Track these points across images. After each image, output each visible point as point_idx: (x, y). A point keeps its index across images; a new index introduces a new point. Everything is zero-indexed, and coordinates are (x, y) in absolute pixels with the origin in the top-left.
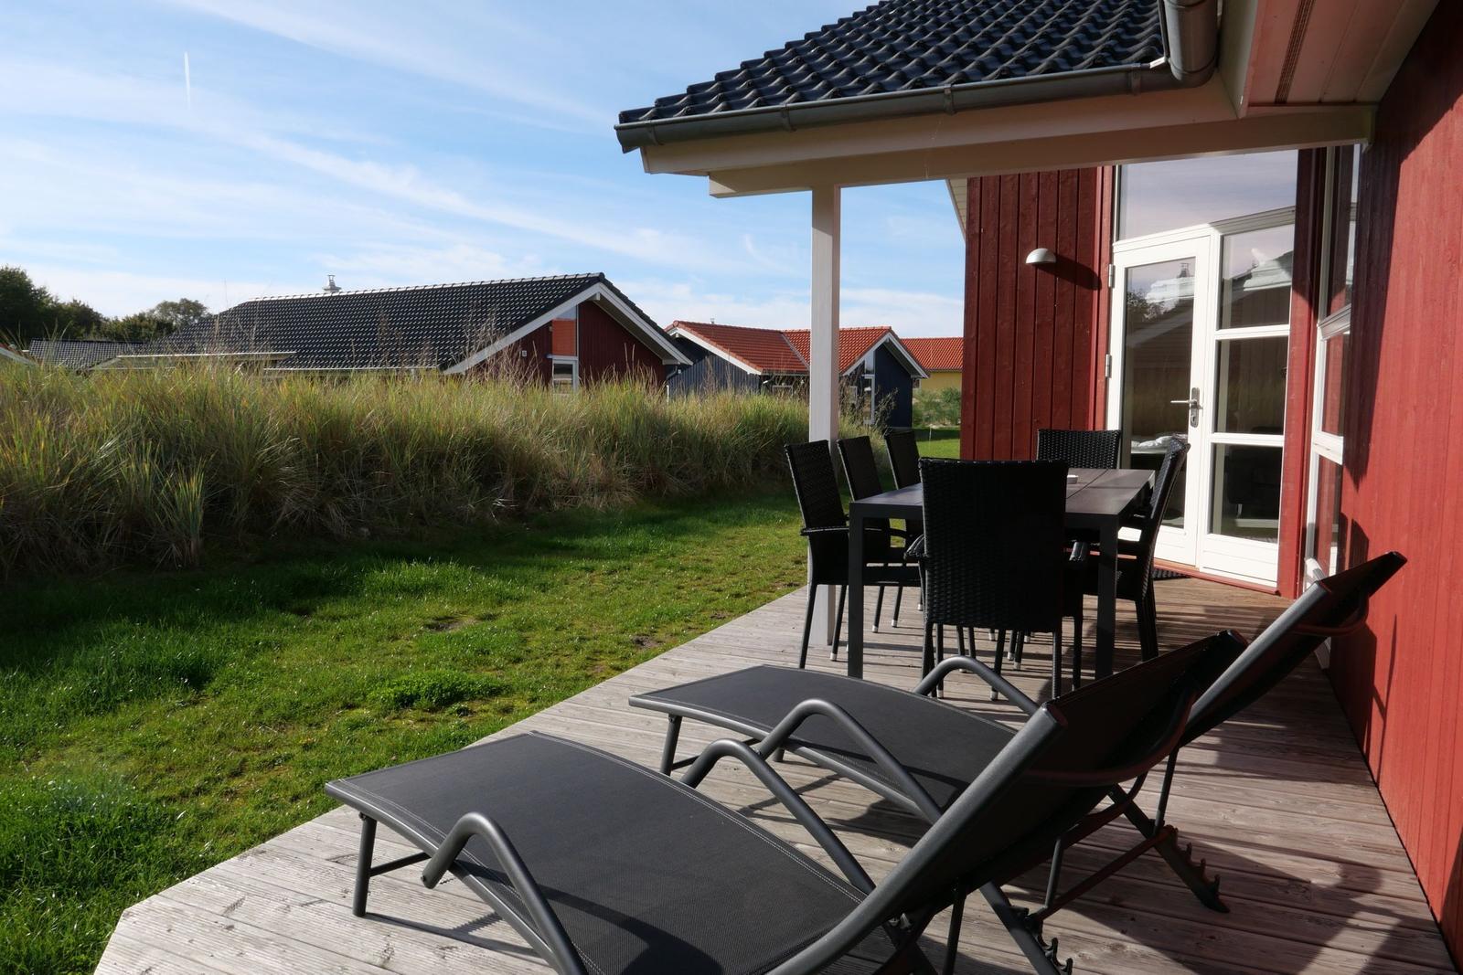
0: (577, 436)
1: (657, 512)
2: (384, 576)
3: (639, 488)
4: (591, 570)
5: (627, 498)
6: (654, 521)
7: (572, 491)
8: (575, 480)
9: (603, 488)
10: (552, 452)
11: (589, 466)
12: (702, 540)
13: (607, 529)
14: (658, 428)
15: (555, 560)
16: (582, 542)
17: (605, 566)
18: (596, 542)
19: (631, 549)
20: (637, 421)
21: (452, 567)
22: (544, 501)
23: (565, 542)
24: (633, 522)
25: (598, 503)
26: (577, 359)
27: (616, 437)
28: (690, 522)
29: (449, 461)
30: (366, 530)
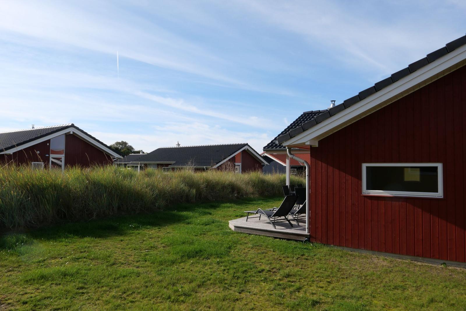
0: (247, 183)
1: (263, 198)
2: (223, 205)
3: (259, 194)
4: (254, 206)
5: (257, 195)
6: (263, 200)
7: (247, 194)
8: (248, 192)
9: (253, 194)
10: (243, 186)
11: (250, 189)
12: (272, 203)
13: (255, 200)
14: (262, 182)
15: (248, 205)
16: (251, 202)
17: (256, 205)
18: (253, 202)
19: (259, 204)
20: (259, 180)
21: (233, 204)
22: (242, 196)
23: (248, 202)
24: (259, 200)
25: (252, 196)
26: (241, 164)
27: (255, 184)
28: (270, 200)
29: (226, 188)
30: (214, 199)
